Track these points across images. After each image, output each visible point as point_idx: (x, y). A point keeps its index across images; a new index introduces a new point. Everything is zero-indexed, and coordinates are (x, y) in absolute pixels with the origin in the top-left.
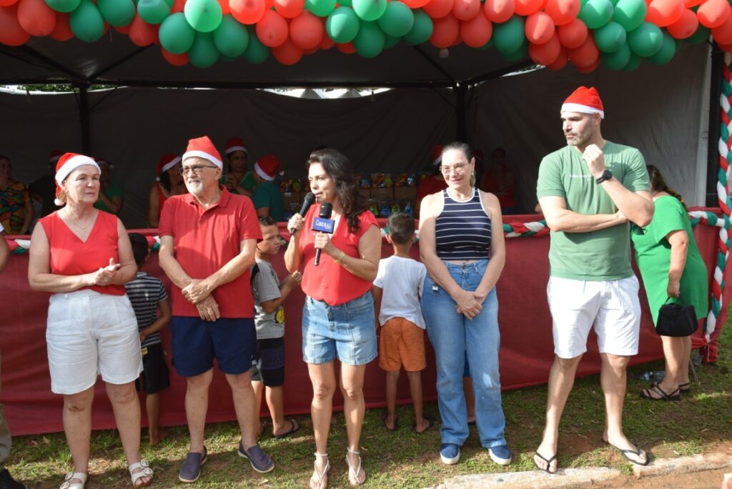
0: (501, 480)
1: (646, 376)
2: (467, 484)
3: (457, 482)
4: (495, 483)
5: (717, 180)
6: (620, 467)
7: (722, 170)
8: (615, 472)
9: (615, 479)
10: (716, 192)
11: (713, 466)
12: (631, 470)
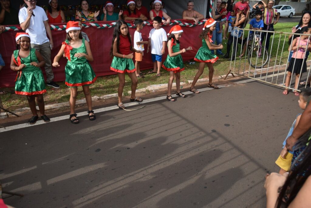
0: (160, 86)
1: (190, 63)
2: (153, 87)
3: (151, 86)
4: (159, 86)
5: (209, 11)
6: (185, 82)
7: (210, 9)
8: (185, 83)
9: (185, 84)
10: (209, 14)
11: (205, 81)
12: (188, 82)
